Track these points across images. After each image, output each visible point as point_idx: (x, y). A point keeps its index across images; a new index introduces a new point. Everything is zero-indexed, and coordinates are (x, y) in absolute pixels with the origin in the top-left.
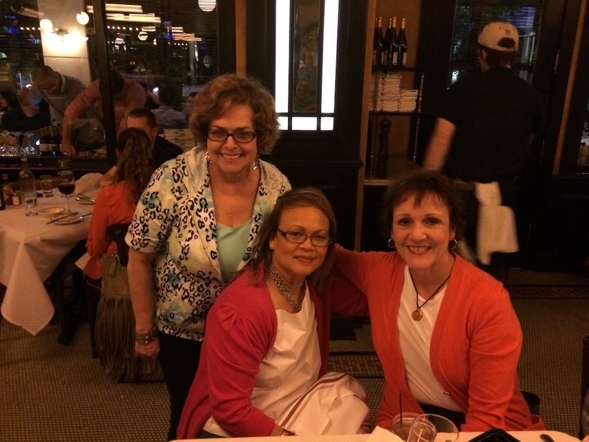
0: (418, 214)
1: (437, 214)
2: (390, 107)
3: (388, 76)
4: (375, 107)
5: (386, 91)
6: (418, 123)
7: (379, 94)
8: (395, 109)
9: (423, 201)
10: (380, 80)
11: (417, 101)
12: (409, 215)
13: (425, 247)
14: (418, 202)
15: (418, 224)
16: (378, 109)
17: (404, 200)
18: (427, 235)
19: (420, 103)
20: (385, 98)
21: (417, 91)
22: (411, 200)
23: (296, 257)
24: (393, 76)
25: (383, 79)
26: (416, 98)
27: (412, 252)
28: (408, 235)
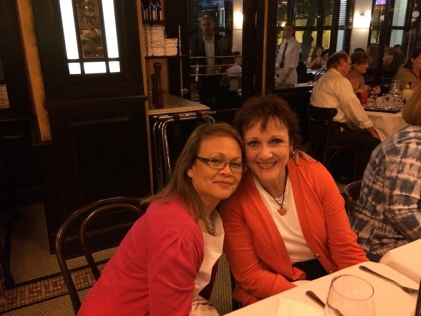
0: (264, 137)
1: (280, 136)
2: (159, 52)
3: (154, 28)
4: (148, 53)
5: (154, 39)
6: (181, 64)
7: (149, 43)
8: (162, 54)
9: (268, 126)
10: (148, 31)
11: (178, 47)
12: (257, 138)
13: (271, 163)
14: (264, 128)
15: (265, 145)
16: (150, 55)
17: (252, 126)
18: (273, 153)
19: (180, 48)
20: (153, 45)
21: (177, 39)
22: (258, 126)
23: (215, 182)
24: (158, 28)
25: (150, 30)
26: (177, 45)
27: (261, 168)
28: (258, 155)
